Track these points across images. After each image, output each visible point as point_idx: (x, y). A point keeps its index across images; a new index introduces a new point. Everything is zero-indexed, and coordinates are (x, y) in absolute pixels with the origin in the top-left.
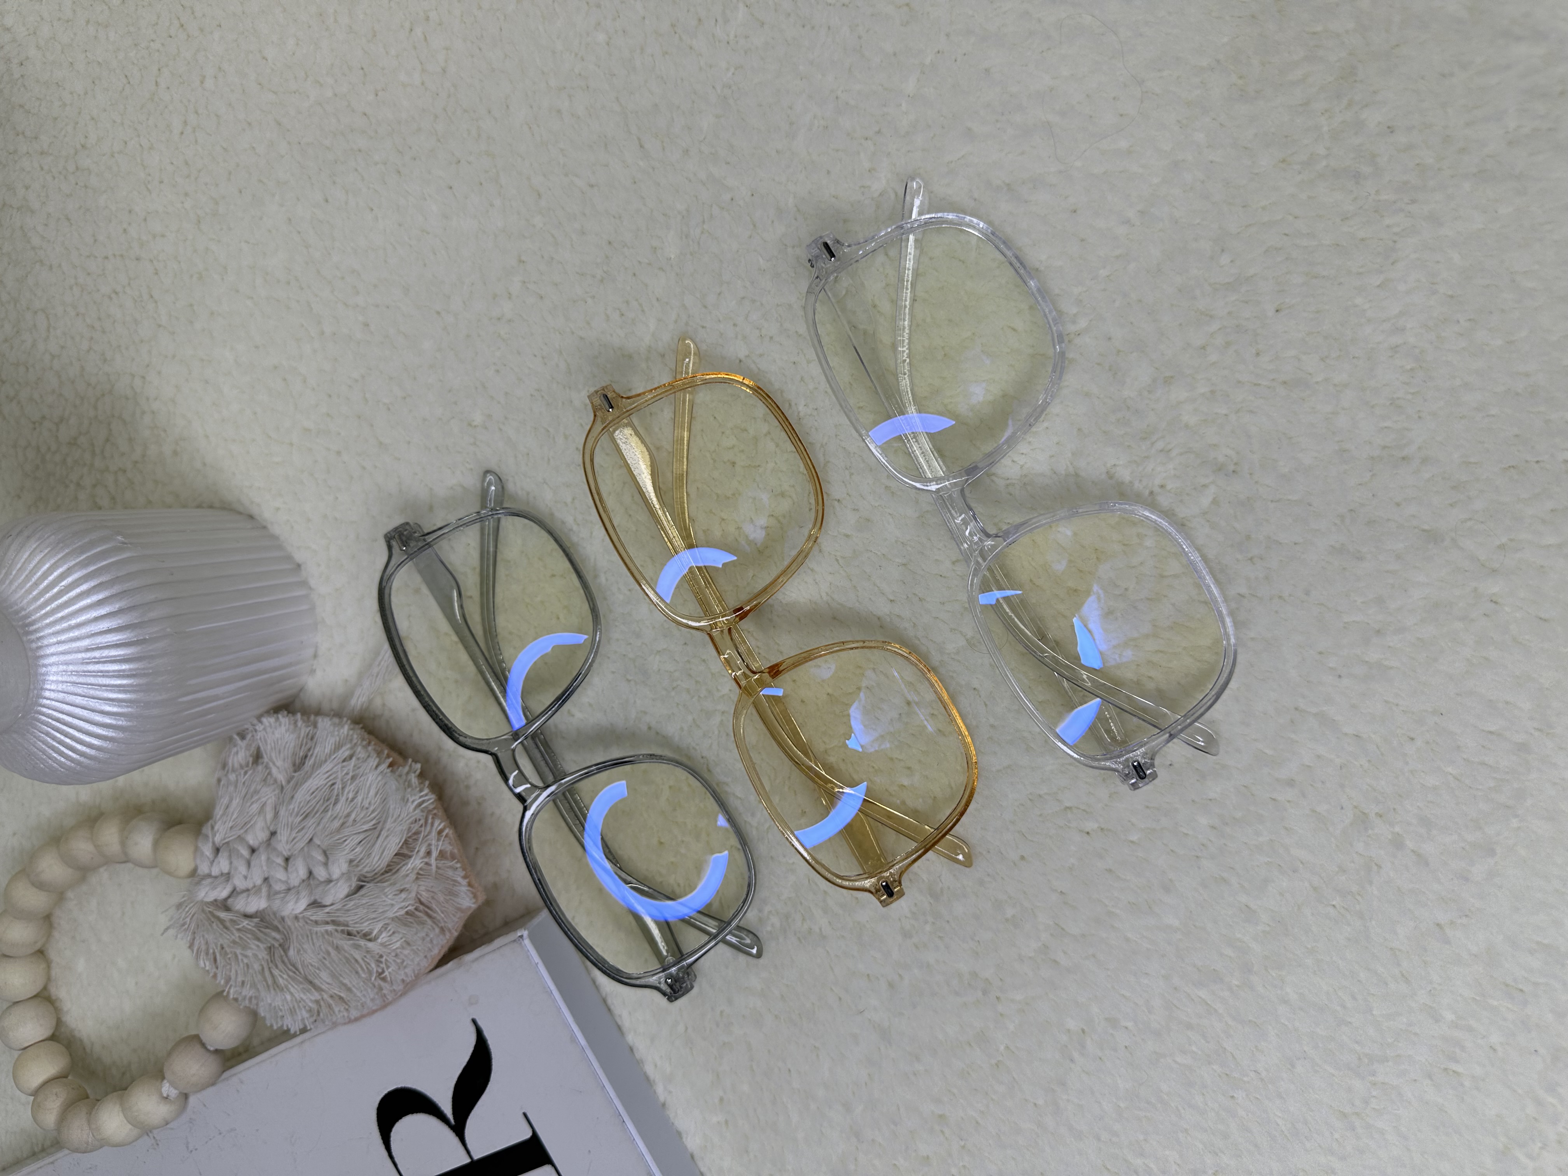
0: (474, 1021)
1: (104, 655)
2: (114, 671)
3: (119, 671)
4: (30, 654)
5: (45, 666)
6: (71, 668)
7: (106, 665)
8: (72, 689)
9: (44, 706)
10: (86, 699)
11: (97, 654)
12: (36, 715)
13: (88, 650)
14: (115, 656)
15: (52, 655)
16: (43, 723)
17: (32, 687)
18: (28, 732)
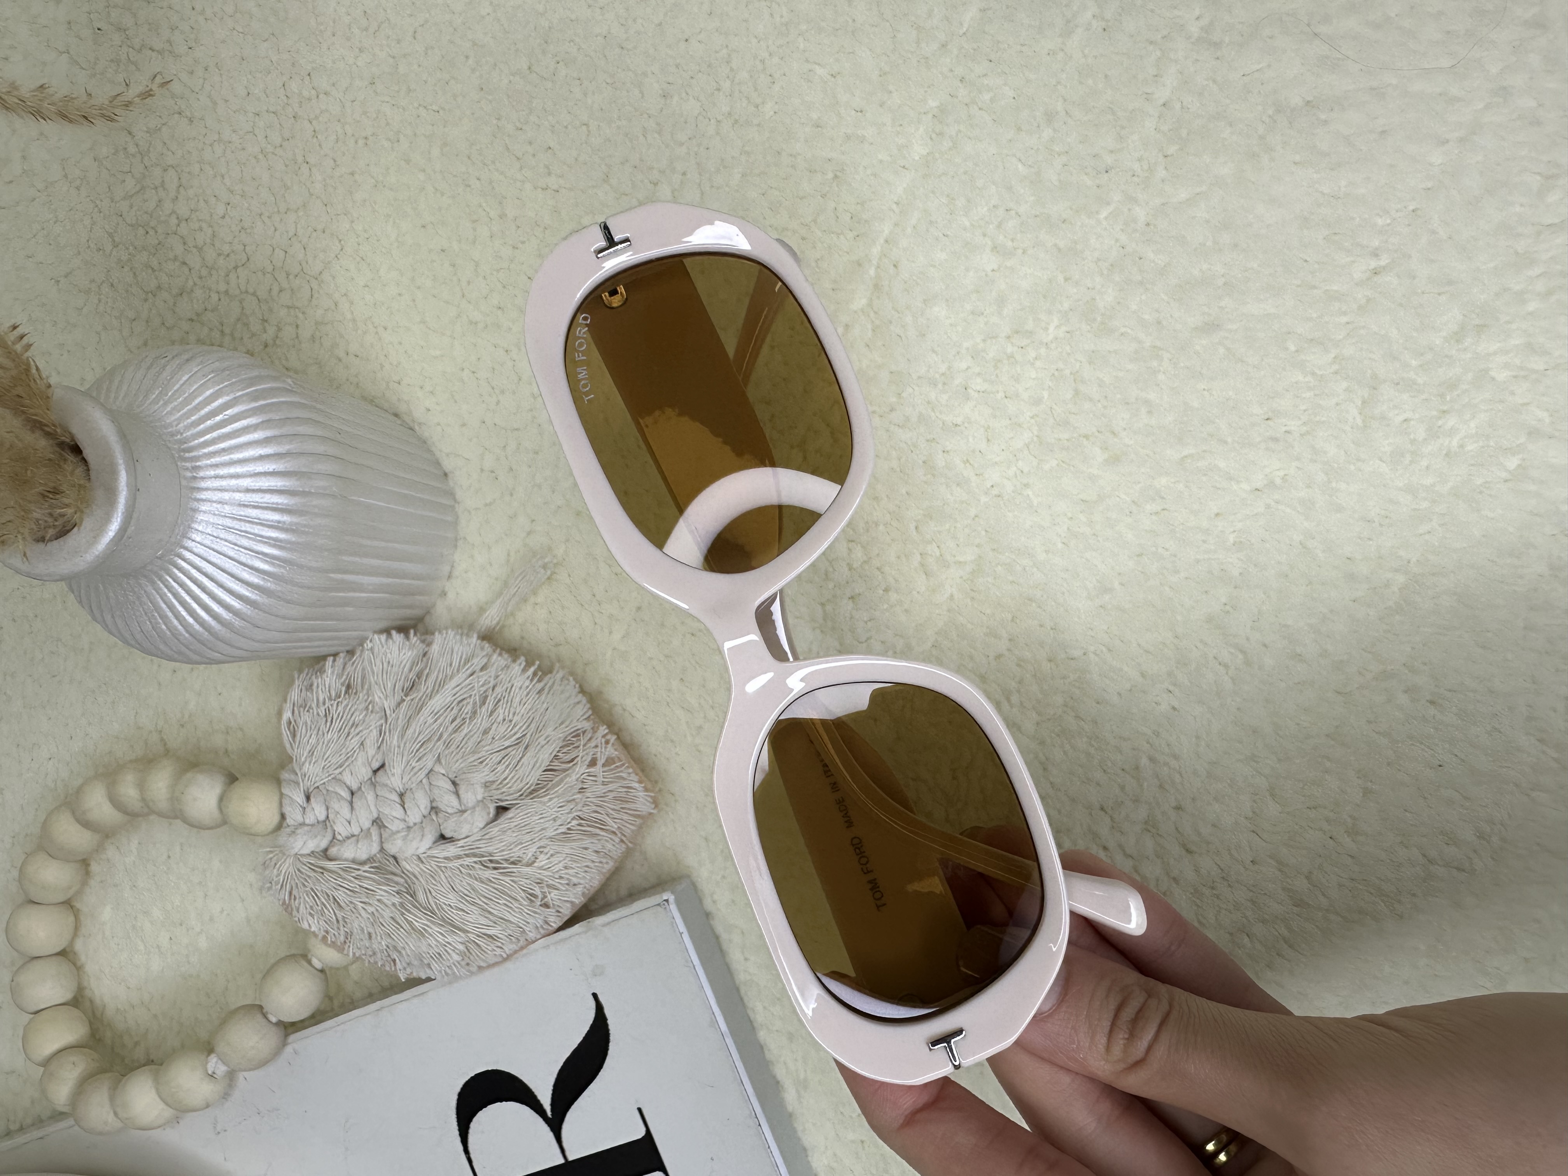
0: (595, 996)
1: (265, 500)
2: (272, 521)
3: (279, 522)
4: (184, 483)
5: (198, 500)
6: (227, 509)
7: (266, 512)
8: (223, 535)
9: (186, 549)
10: (236, 548)
11: (256, 498)
12: (176, 558)
13: (248, 490)
14: (277, 504)
15: (207, 489)
16: (181, 569)
17: (179, 521)
18: (160, 580)
